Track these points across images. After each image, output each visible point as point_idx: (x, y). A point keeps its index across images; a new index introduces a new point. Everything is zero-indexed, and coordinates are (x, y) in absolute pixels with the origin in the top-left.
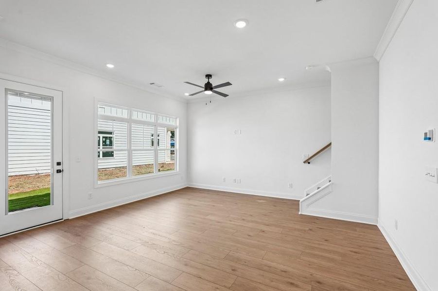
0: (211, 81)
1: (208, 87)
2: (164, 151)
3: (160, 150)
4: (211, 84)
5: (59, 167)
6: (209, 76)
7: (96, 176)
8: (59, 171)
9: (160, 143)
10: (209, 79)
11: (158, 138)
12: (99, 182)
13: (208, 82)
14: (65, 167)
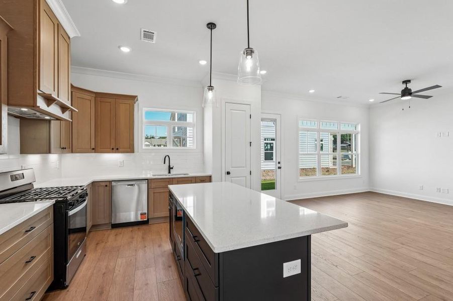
0: (409, 86)
1: (406, 92)
2: (328, 156)
3: (323, 154)
4: (410, 90)
5: (279, 165)
6: (406, 82)
7: (299, 174)
8: (279, 168)
9: (324, 148)
10: (406, 84)
11: (322, 143)
12: (301, 178)
13: (406, 88)
14: (282, 165)
